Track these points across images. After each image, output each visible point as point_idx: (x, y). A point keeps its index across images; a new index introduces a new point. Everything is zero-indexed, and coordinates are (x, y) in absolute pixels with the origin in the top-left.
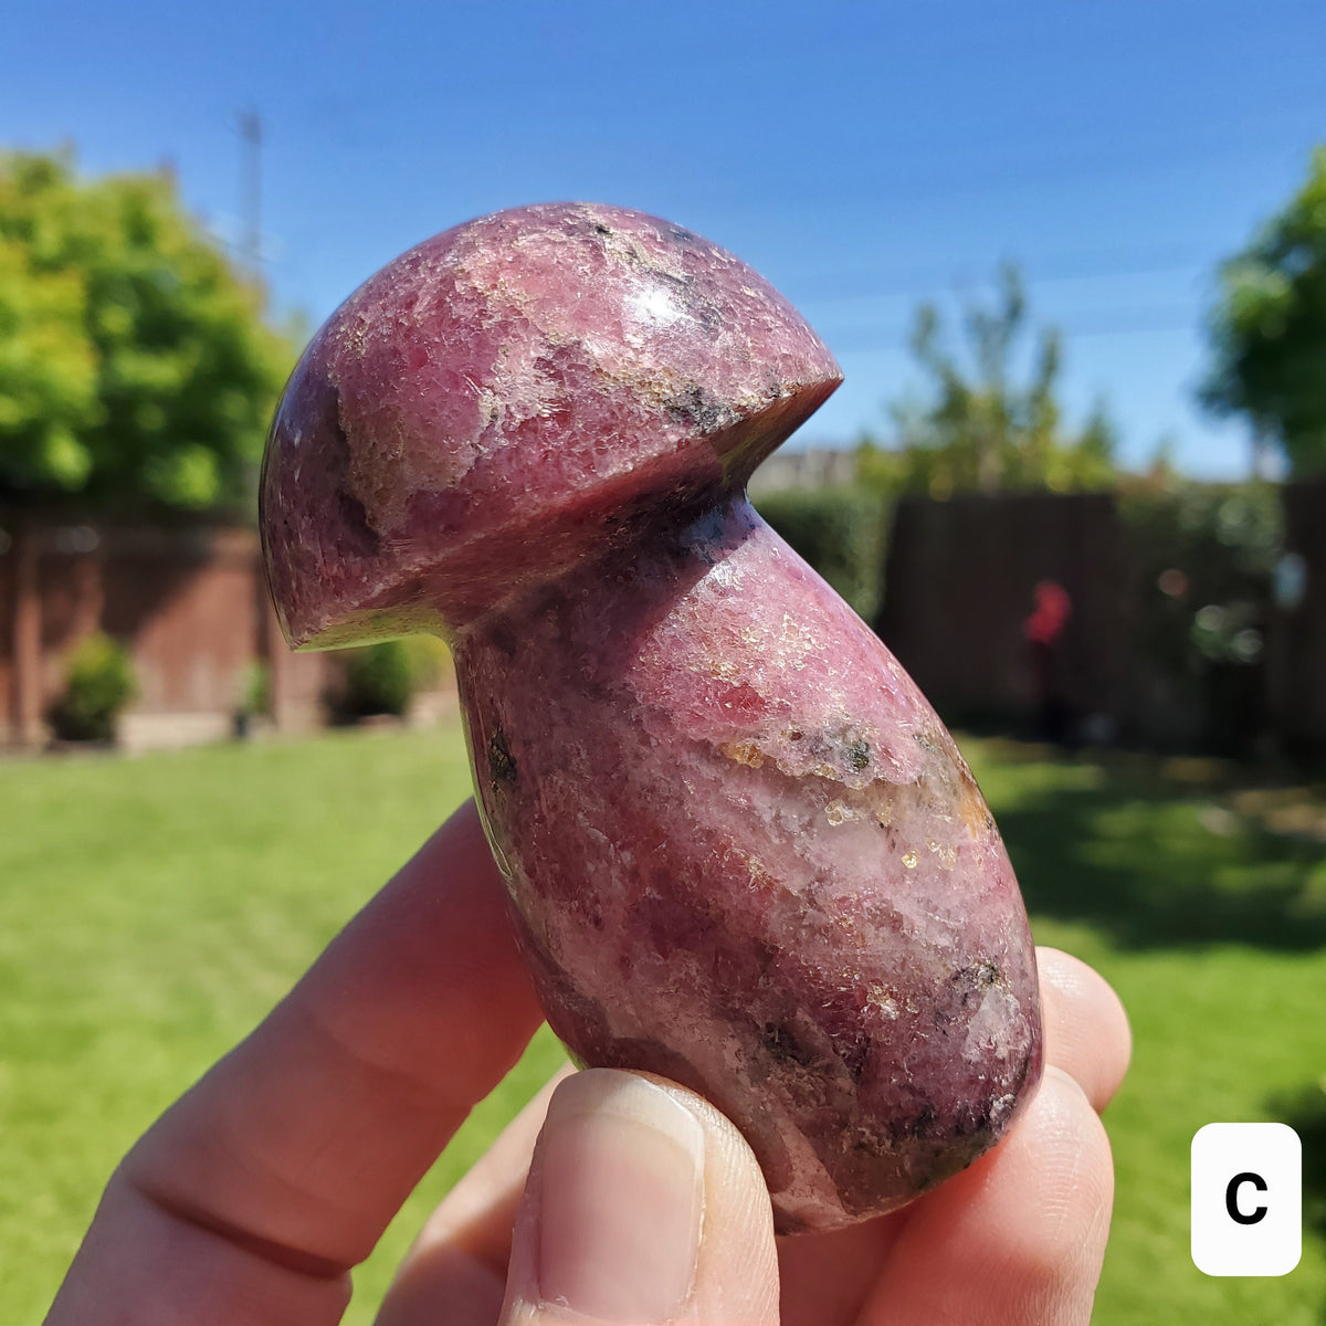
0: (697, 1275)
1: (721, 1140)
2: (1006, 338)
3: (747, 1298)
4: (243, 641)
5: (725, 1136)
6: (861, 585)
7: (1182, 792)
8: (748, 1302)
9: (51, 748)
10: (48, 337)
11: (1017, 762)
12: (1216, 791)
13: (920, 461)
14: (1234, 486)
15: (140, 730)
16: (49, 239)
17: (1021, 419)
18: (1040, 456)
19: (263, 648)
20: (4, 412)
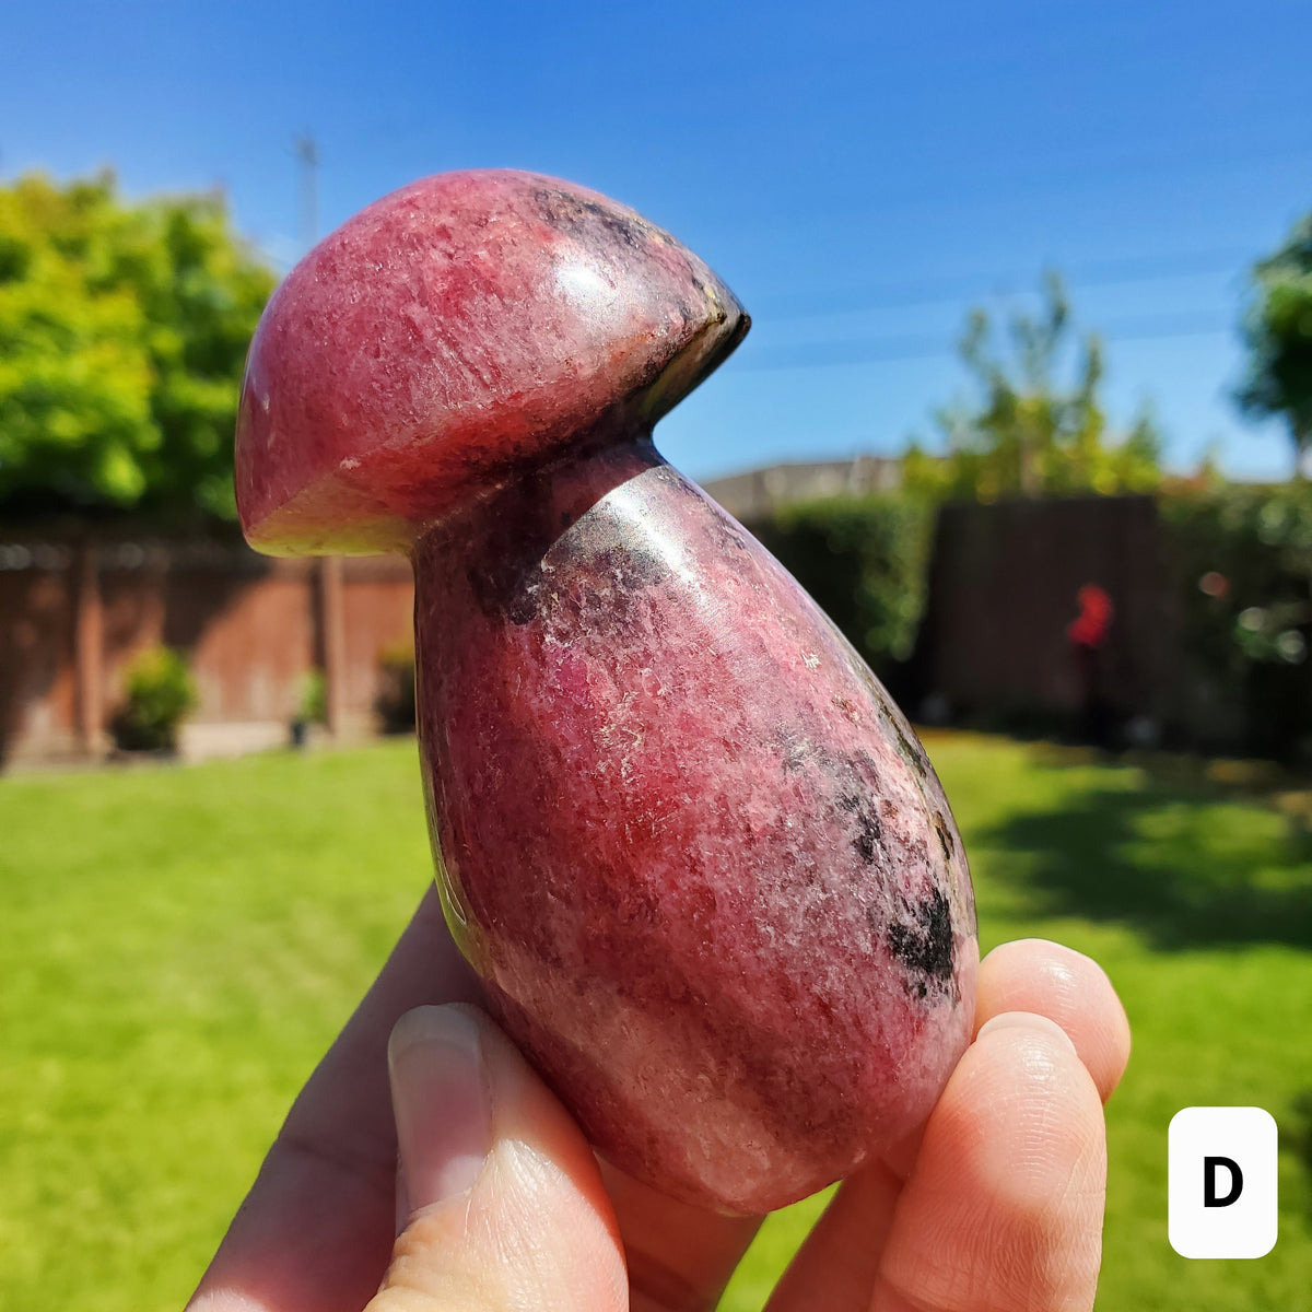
2: (1050, 345)
4: (300, 651)
6: (906, 591)
7: (1224, 793)
9: (112, 758)
10: (107, 354)
11: (1060, 766)
12: (1258, 792)
13: (966, 465)
14: (1276, 486)
15: (199, 738)
16: (99, 262)
17: (1068, 424)
18: (1087, 460)
19: (319, 658)
20: (65, 427)
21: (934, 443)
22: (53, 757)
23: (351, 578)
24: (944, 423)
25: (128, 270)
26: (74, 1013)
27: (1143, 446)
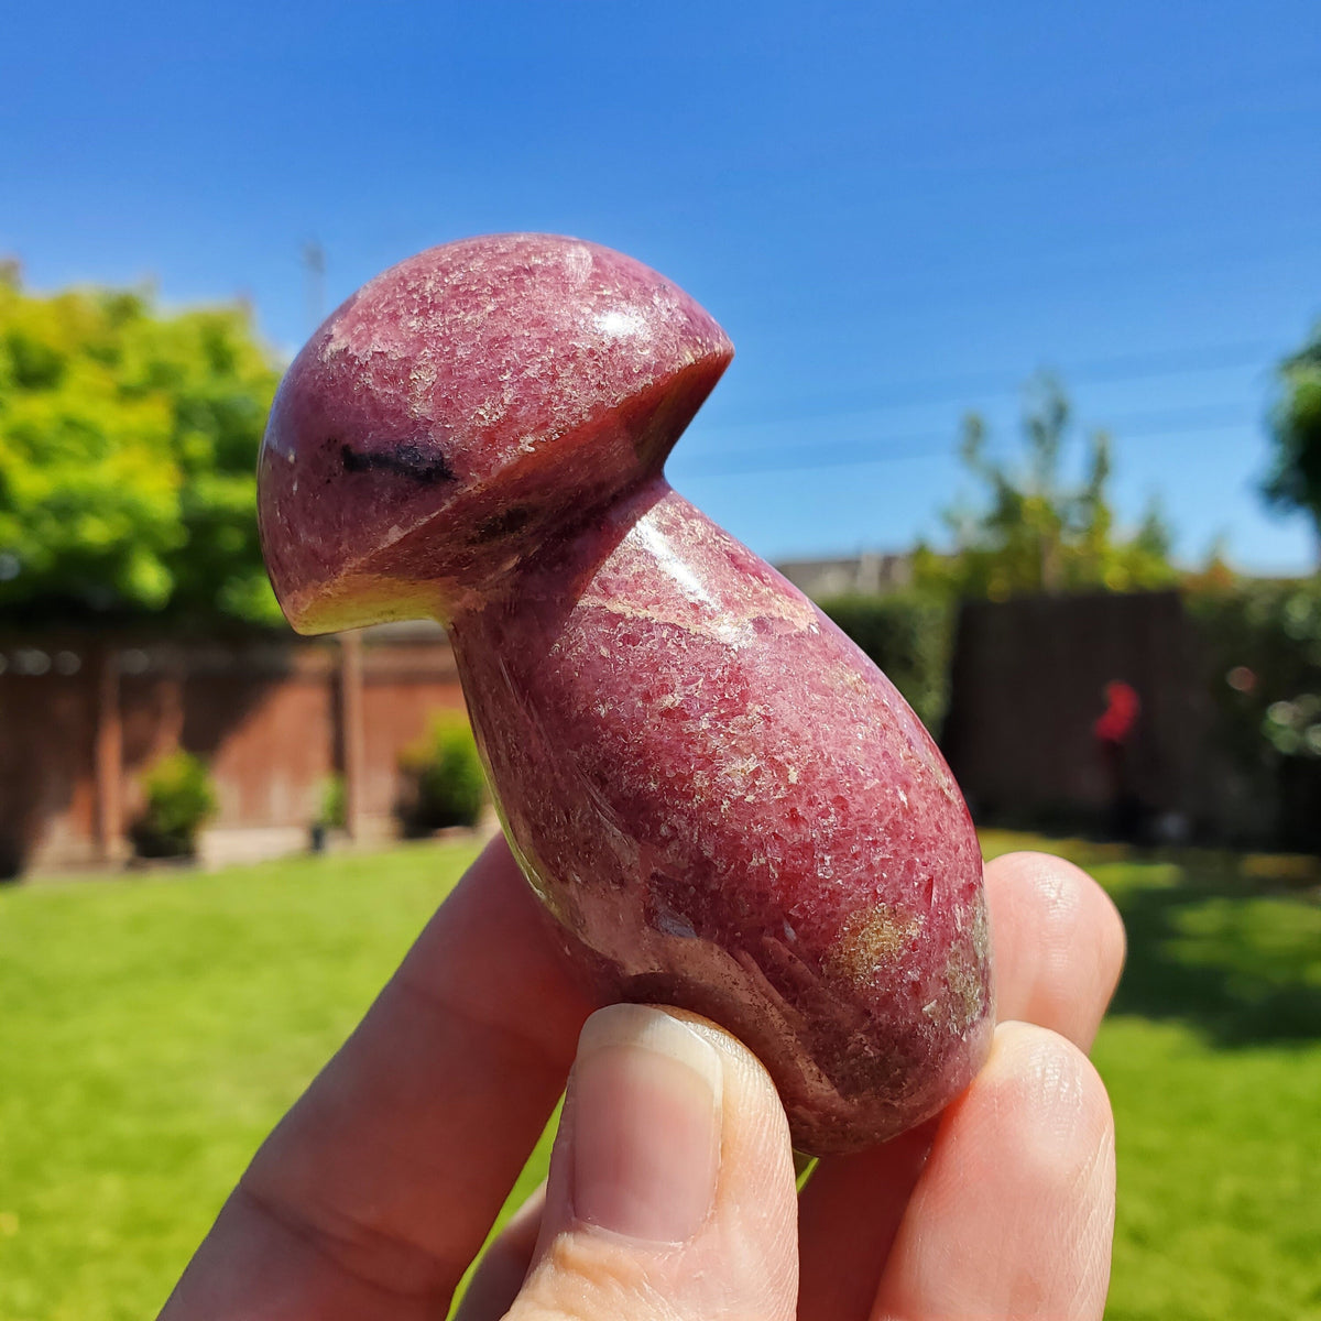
0: (716, 1195)
1: (737, 1068)
3: (765, 1215)
4: (318, 755)
5: (741, 1064)
6: (928, 688)
7: (1264, 887)
8: (764, 1219)
9: (131, 865)
10: (133, 460)
13: (976, 564)
14: (1300, 580)
15: (218, 844)
16: (133, 369)
17: (1076, 520)
18: (1097, 556)
19: (339, 761)
20: (95, 532)
21: (942, 542)
22: (70, 865)
23: (371, 681)
24: (951, 521)
25: (160, 377)
26: (126, 1126)
27: (1153, 541)
